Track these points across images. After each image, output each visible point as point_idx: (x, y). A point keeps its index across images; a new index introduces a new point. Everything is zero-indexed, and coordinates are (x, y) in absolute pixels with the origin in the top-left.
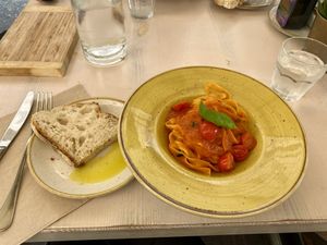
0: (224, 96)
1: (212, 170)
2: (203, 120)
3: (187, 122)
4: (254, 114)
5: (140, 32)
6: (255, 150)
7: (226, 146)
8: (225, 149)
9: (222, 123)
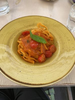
0: (44, 29)
1: (35, 62)
2: (32, 39)
3: (26, 40)
4: (57, 37)
5: (17, 3)
6: (55, 53)
7: (42, 51)
8: (42, 52)
9: (40, 41)
